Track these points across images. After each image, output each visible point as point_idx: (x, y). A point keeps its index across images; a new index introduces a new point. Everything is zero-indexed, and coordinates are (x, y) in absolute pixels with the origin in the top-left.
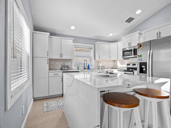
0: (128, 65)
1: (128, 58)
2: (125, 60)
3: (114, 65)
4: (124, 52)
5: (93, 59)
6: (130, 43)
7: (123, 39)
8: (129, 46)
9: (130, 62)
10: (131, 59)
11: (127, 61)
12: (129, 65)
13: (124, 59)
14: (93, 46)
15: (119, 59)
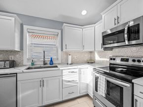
0: (111, 59)
1: (111, 49)
2: (106, 51)
3: (91, 58)
4: (104, 37)
5: (60, 50)
6: (118, 18)
7: (103, 16)
8: (115, 24)
9: (115, 55)
10: (117, 50)
11: (110, 54)
12: (114, 59)
13: (106, 49)
14: (59, 31)
15: (96, 49)
